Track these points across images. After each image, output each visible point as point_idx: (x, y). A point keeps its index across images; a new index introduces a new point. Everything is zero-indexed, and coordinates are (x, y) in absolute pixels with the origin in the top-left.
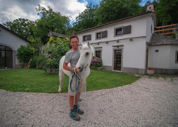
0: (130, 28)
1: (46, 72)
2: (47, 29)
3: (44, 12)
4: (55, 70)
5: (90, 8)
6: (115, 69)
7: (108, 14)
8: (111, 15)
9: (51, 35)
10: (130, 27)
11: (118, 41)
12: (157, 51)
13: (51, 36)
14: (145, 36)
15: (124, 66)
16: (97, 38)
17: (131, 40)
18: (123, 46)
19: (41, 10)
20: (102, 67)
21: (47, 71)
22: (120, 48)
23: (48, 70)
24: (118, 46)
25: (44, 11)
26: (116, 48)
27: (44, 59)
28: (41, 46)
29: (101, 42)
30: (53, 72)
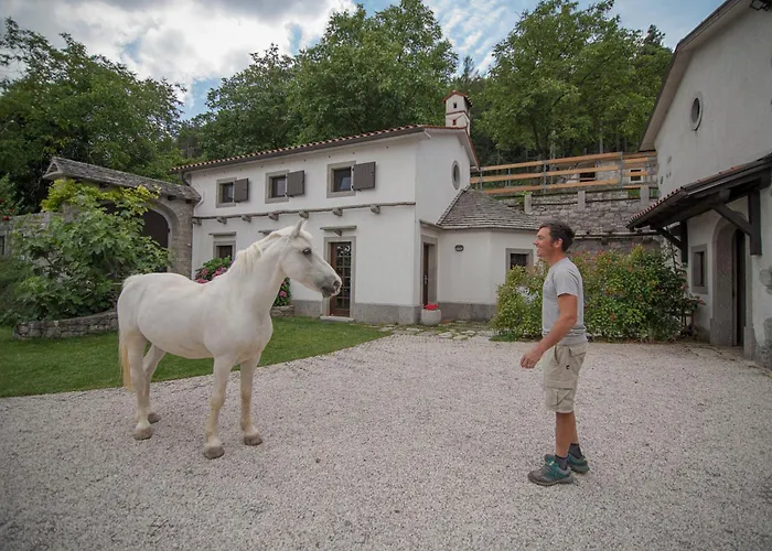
0: (374, 173)
1: (18, 331)
2: (48, 137)
3: (37, 53)
4: (61, 325)
5: (271, 65)
6: (332, 311)
7: (332, 101)
8: (345, 106)
9: (60, 172)
10: (371, 169)
11: (339, 212)
12: (459, 248)
13: (58, 177)
14: (412, 200)
15: (357, 301)
16: (274, 193)
17: (377, 209)
18: (353, 229)
19: (23, 44)
20: (287, 307)
21: (24, 329)
22: (346, 237)
23: (26, 325)
24: (339, 231)
25: (40, 50)
26: (335, 237)
27: (17, 279)
28: (8, 219)
29: (284, 212)
30: (50, 333)
